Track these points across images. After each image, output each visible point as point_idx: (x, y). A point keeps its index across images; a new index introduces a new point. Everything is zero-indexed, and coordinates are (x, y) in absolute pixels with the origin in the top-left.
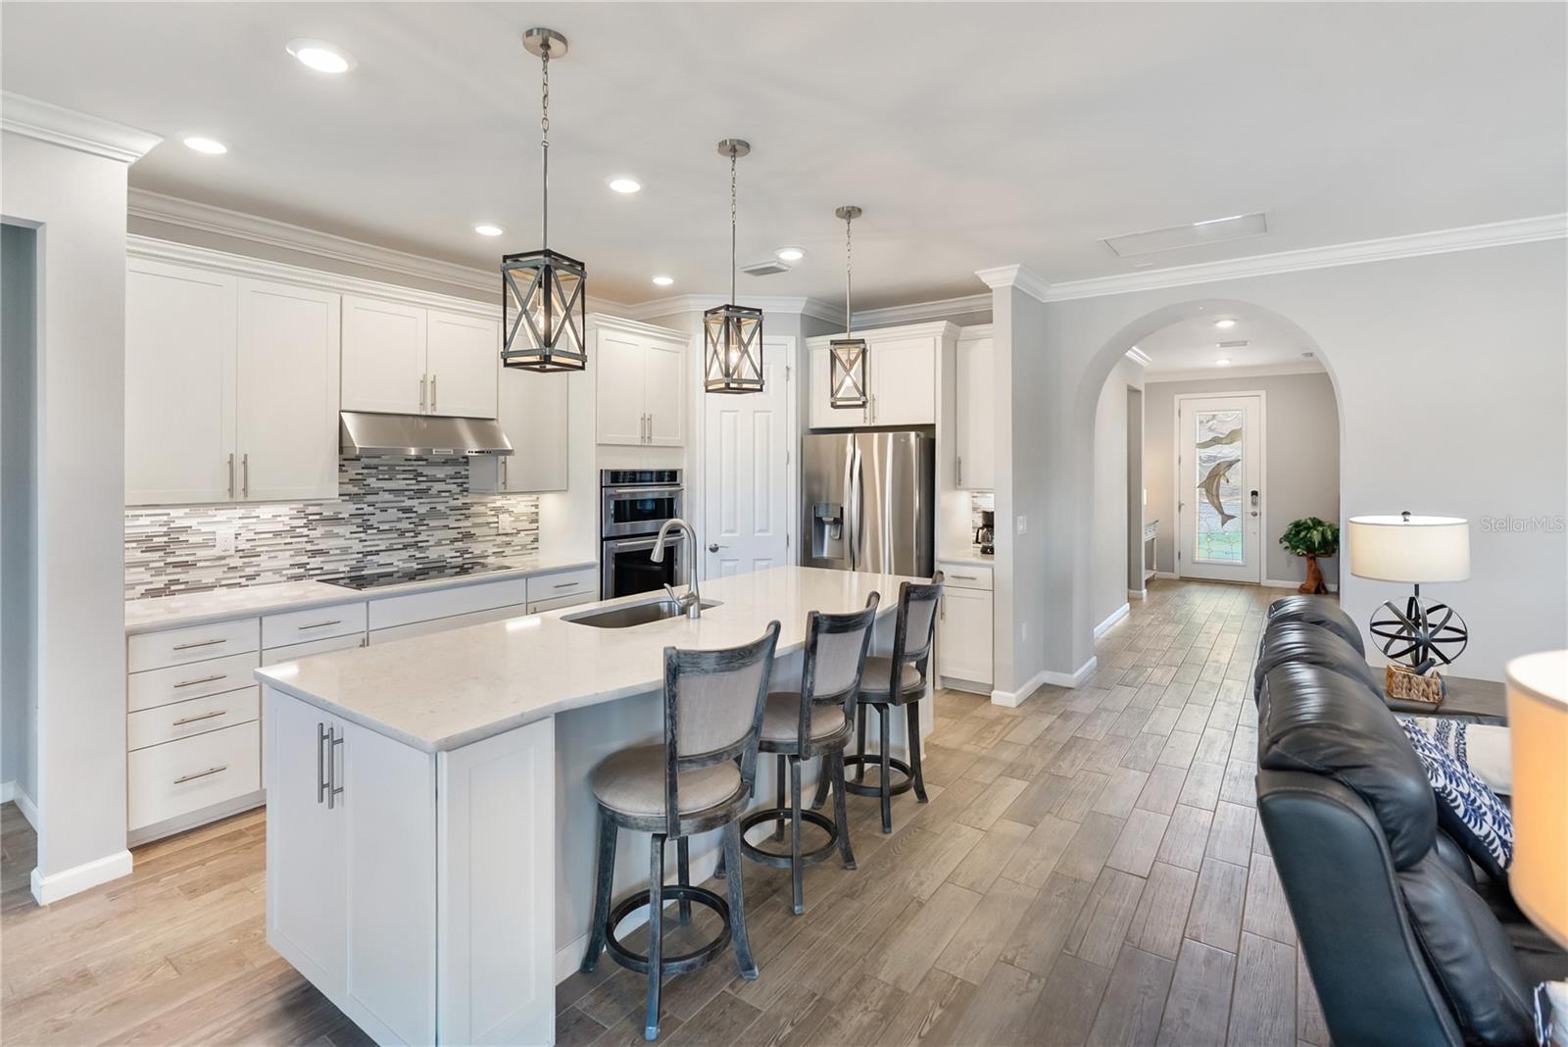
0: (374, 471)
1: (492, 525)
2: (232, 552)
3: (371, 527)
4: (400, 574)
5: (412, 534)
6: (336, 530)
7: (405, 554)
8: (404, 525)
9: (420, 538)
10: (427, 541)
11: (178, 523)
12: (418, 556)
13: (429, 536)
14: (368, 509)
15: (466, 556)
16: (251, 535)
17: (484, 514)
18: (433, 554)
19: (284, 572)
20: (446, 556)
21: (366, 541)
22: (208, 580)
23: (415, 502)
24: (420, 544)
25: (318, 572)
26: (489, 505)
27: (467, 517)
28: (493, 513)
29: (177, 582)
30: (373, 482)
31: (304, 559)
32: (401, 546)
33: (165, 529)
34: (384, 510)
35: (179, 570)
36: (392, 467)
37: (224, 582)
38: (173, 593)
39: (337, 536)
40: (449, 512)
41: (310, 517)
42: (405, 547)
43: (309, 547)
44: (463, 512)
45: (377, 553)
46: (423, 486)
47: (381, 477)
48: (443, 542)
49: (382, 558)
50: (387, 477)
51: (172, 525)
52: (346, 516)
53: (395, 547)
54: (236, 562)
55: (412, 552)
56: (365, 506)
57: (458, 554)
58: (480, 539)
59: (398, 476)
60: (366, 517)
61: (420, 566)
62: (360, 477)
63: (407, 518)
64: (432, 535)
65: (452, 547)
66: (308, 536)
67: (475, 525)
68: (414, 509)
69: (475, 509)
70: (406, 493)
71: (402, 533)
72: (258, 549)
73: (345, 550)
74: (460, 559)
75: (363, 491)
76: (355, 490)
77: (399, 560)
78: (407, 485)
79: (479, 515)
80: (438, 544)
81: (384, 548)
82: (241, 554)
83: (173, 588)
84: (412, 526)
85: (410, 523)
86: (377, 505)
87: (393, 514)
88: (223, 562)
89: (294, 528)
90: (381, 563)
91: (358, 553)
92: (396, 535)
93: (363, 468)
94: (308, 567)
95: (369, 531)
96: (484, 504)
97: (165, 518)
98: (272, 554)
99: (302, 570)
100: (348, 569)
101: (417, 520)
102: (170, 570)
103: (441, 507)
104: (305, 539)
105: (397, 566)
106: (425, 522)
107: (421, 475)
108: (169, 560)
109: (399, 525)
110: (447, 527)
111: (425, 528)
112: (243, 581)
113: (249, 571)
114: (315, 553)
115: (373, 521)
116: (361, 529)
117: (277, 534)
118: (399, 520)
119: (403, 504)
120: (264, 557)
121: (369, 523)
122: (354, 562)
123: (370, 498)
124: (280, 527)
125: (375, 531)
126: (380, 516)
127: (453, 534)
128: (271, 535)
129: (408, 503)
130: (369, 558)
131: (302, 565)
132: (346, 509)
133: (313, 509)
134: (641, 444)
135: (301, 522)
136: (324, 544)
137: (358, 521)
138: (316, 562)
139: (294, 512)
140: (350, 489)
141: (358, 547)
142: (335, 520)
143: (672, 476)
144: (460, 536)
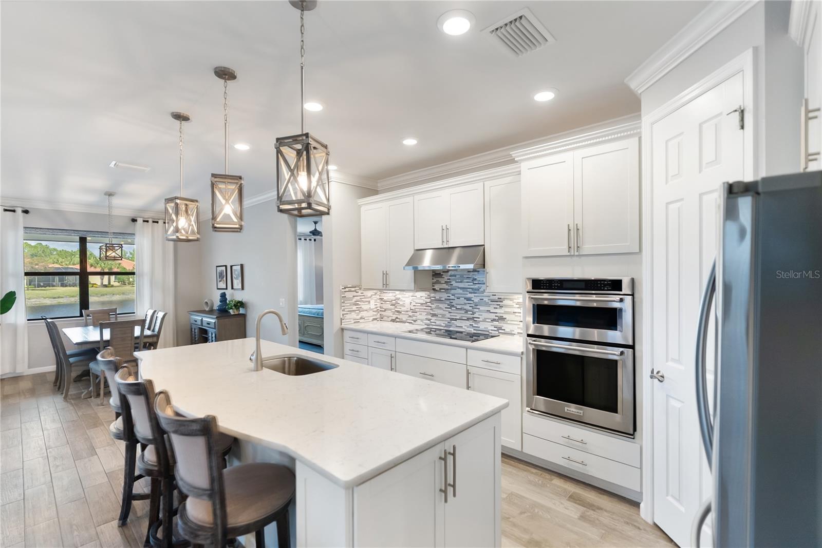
0: (454, 277)
1: (517, 314)
2: (409, 310)
3: (453, 306)
4: (466, 333)
5: (471, 313)
6: (441, 305)
7: (468, 323)
8: (467, 307)
9: (475, 316)
10: (479, 318)
11: (398, 296)
12: (474, 325)
13: (479, 315)
14: (452, 297)
15: (500, 331)
16: (414, 304)
17: (511, 307)
18: (482, 326)
19: (424, 321)
20: (489, 328)
21: (451, 313)
22: (404, 319)
23: (472, 295)
24: (475, 319)
25: (434, 324)
26: (515, 301)
27: (501, 307)
28: (518, 306)
29: (397, 318)
30: (453, 283)
31: (430, 317)
32: (466, 318)
33: (395, 298)
34: (458, 298)
35: (398, 313)
36: (462, 276)
37: (408, 321)
38: (397, 322)
39: (441, 308)
40: (490, 303)
41: (432, 299)
42: (468, 319)
43: (432, 312)
44: (498, 303)
45: (456, 320)
46: (476, 286)
47: (457, 281)
48: (487, 320)
49: (458, 323)
50: (460, 281)
51: (397, 297)
52: (444, 299)
53: (464, 318)
54: (411, 314)
55: (471, 322)
56: (451, 295)
57: (496, 329)
58: (509, 322)
59: (465, 281)
60: (452, 301)
61: (475, 332)
62: (449, 280)
63: (468, 303)
64: (481, 315)
65: (492, 324)
66: (431, 307)
67: (506, 313)
68: (472, 299)
69: (506, 302)
70: (468, 290)
71: (467, 311)
72: (417, 310)
73: (443, 316)
74: (497, 332)
75: (450, 288)
76: (447, 287)
77: (465, 326)
78: (468, 285)
79: (507, 306)
80: (484, 321)
81: (458, 318)
82: (412, 311)
83: (397, 320)
84: (471, 308)
85: (470, 307)
86: (456, 295)
87: (462, 300)
88: (407, 313)
89: (427, 303)
90: (458, 325)
91: (448, 318)
92: (463, 312)
93: (450, 276)
94: (431, 321)
95: (453, 308)
96: (511, 300)
97: (394, 294)
98: (421, 313)
99: (429, 322)
100: (444, 325)
101: (473, 305)
102: (396, 313)
103: (486, 299)
104: (430, 308)
105: (465, 329)
106: (478, 307)
107: (475, 280)
108: (396, 309)
109: (465, 307)
110: (489, 311)
111: (477, 310)
112: (413, 321)
113: (414, 318)
114: (434, 315)
115: (454, 303)
116: (449, 307)
117: (422, 304)
118: (465, 304)
119: (467, 296)
120: (418, 314)
121: (452, 304)
122: (447, 322)
123: (453, 292)
124: (422, 302)
125: (455, 308)
126: (457, 301)
127: (493, 316)
128: (420, 305)
129: (469, 295)
130: (453, 321)
131: (429, 320)
132: (444, 296)
133: (432, 295)
134: (569, 254)
135: (428, 300)
136: (437, 312)
137: (448, 302)
138: (433, 319)
139: (426, 296)
140: (445, 286)
141: (448, 315)
142: (440, 301)
143: (616, 285)
144: (497, 318)
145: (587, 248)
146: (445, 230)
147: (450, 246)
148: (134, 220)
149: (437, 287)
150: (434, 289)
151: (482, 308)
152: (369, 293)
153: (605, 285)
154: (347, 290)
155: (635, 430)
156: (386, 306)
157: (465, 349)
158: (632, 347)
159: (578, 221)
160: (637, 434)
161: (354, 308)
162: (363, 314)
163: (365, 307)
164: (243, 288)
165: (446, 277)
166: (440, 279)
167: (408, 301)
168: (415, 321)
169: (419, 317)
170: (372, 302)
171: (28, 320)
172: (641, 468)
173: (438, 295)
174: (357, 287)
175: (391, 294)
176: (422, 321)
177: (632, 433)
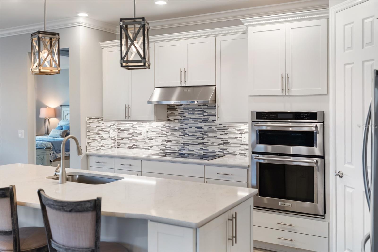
0: (187, 110)
1: (238, 139)
2: (146, 137)
3: (186, 134)
4: (197, 155)
5: (201, 139)
6: (175, 133)
7: (199, 147)
8: (198, 134)
9: (204, 141)
10: (208, 143)
11: (135, 126)
12: (204, 148)
13: (208, 140)
14: (185, 126)
15: (225, 152)
16: (150, 132)
17: (234, 133)
18: (210, 149)
19: (160, 147)
20: (216, 151)
21: (184, 139)
22: (141, 146)
23: (202, 125)
24: (205, 144)
25: (169, 149)
26: (237, 128)
27: (226, 133)
28: (239, 132)
29: (134, 145)
30: (186, 114)
31: (165, 143)
32: (197, 143)
33: (132, 128)
34: (190, 127)
35: (135, 141)
36: (194, 109)
37: (145, 147)
38: (134, 148)
39: (175, 136)
40: (217, 130)
41: (167, 128)
42: (199, 144)
43: (167, 139)
44: (224, 131)
45: (188, 145)
46: (206, 117)
47: (189, 113)
48: (215, 144)
49: (190, 147)
50: (192, 113)
51: (133, 127)
52: (177, 128)
53: (195, 143)
54: (147, 141)
55: (201, 146)
56: (184, 125)
57: (222, 151)
58: (232, 145)
59: (196, 113)
60: (184, 129)
61: (205, 153)
62: (182, 113)
63: (199, 131)
64: (210, 140)
65: (218, 147)
66: (166, 134)
67: (230, 138)
68: (202, 128)
69: (229, 130)
70: (199, 120)
71: (197, 138)
72: (153, 137)
73: (177, 142)
74: (223, 153)
75: (183, 119)
76: (180, 118)
77: (196, 149)
78: (199, 117)
79: (231, 133)
80: (212, 144)
81: (190, 143)
82: (148, 138)
83: (134, 147)
84: (201, 135)
85: (200, 134)
86: (188, 125)
87: (194, 129)
88: (144, 140)
89: (162, 131)
90: (189, 149)
91: (181, 144)
92: (195, 138)
93: (183, 109)
94: (166, 146)
95: (185, 135)
96: (234, 128)
97: (132, 124)
98: (156, 140)
99: (164, 147)
100: (178, 149)
101: (203, 133)
102: (133, 141)
103: (213, 128)
104: (165, 136)
105: (196, 152)
106: (207, 134)
107: (205, 112)
108: (133, 138)
110: (216, 137)
111: (207, 136)
112: (149, 147)
113: (151, 145)
114: (169, 141)
116: (182, 134)
117: (158, 133)
118: (196, 132)
119: (198, 125)
120: (154, 140)
121: (185, 132)
122: (180, 147)
123: (186, 122)
124: (158, 130)
125: (187, 135)
126: (189, 129)
127: (219, 141)
128: (156, 133)
129: (200, 125)
130: (185, 146)
131: (164, 145)
132: (178, 125)
133: (167, 125)
134: (282, 94)
135: (164, 129)
136: (171, 139)
137: (182, 131)
138: (168, 145)
139: (162, 125)
140: (179, 117)
141: (181, 141)
142: (174, 129)
143: (312, 116)
144: (223, 142)
145: (294, 90)
146: (183, 73)
147: (187, 85)
149: (171, 118)
150: (169, 120)
151: (210, 135)
152: (109, 124)
153: (306, 116)
154: (91, 121)
155: (325, 212)
156: (122, 135)
157: (203, 166)
158: (323, 157)
159: (288, 72)
160: (326, 215)
161: (97, 137)
162: (104, 142)
163: (106, 136)
165: (180, 110)
166: (174, 112)
167: (144, 130)
168: (151, 147)
169: (155, 143)
170: (111, 132)
172: (329, 238)
173: (172, 125)
174: (100, 118)
175: (128, 125)
176: (157, 146)
177: (322, 213)
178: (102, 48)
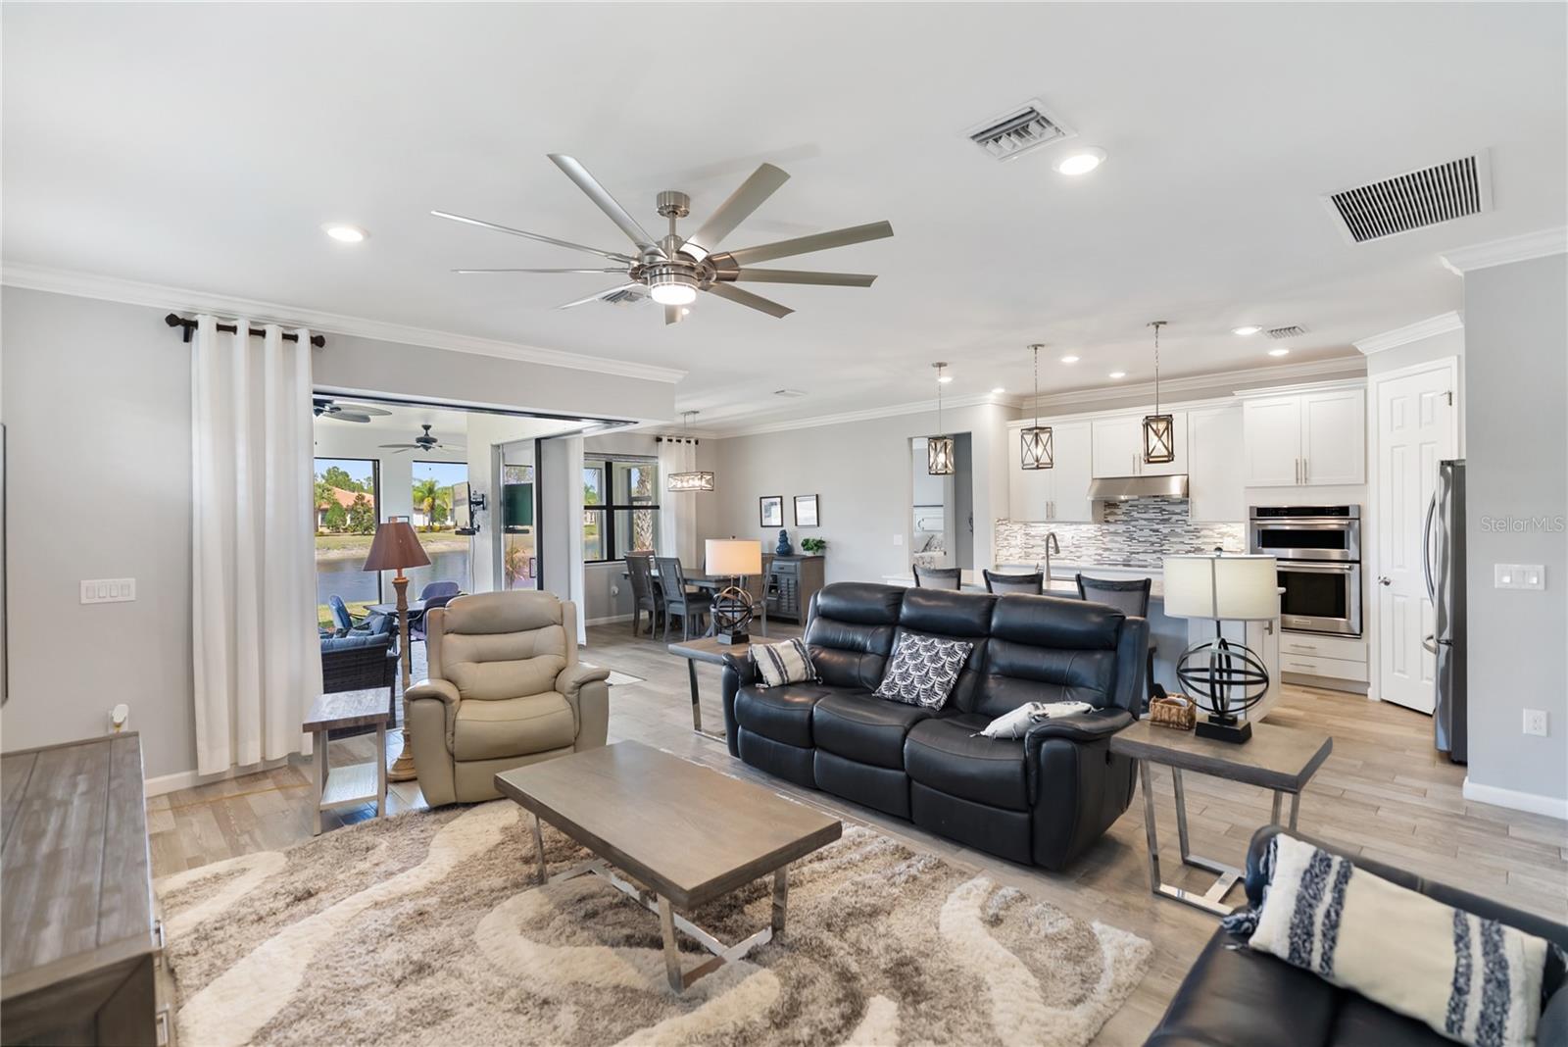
0: (1136, 508)
3: (1134, 539)
6: (1116, 538)
7: (1155, 556)
8: (1154, 539)
9: (1164, 548)
14: (1133, 529)
16: (1079, 538)
17: (1212, 537)
21: (1131, 546)
23: (1160, 527)
27: (1198, 537)
30: (1135, 514)
31: (1101, 552)
34: (1142, 530)
37: (1067, 558)
39: (1116, 542)
40: (1184, 534)
41: (1104, 532)
42: (1155, 552)
43: (1103, 547)
44: (1194, 534)
45: (1138, 553)
46: (1166, 517)
47: (1140, 511)
48: (1180, 552)
49: (1141, 557)
50: (1143, 511)
52: (1120, 532)
53: (1149, 551)
54: (1073, 550)
55: (1159, 555)
56: (1130, 527)
59: (1151, 511)
60: (1132, 533)
62: (1128, 511)
63: (1155, 535)
64: (1172, 547)
67: (1205, 543)
68: (1160, 531)
69: (1204, 532)
70: (1155, 521)
71: (1153, 544)
72: (1081, 545)
73: (1120, 550)
75: (1129, 519)
76: (1126, 518)
77: (1150, 559)
78: (1155, 516)
79: (1205, 537)
80: (1177, 552)
81: (1141, 551)
82: (1074, 546)
84: (1159, 540)
86: (1138, 527)
87: (1147, 532)
88: (1067, 549)
89: (1096, 536)
90: (1140, 559)
91: (1127, 552)
92: (1149, 545)
94: (1102, 556)
95: (1133, 541)
97: (1047, 528)
98: (1087, 548)
99: (1099, 557)
100: (1121, 560)
101: (1161, 537)
103: (1178, 530)
104: (1101, 542)
105: (1150, 563)
106: (1168, 539)
107: (1165, 510)
109: (1151, 539)
110: (1183, 542)
111: (1168, 542)
112: (1074, 558)
113: (1078, 554)
114: (1106, 550)
115: (1135, 535)
116: (1128, 540)
117: (1089, 538)
118: (1151, 536)
119: (1153, 527)
121: (1133, 537)
123: (1133, 523)
124: (1090, 535)
125: (1136, 541)
126: (1139, 533)
127: (1188, 548)
128: (1086, 539)
129: (1156, 527)
131: (1100, 555)
132: (1121, 528)
133: (1105, 527)
134: (1296, 485)
135: (1099, 534)
136: (1110, 546)
137: (1127, 535)
138: (1106, 554)
139: (1097, 529)
140: (1123, 517)
141: (1128, 549)
142: (1115, 533)
143: (1343, 511)
145: (1315, 480)
146: (1138, 459)
147: (1143, 475)
148: (659, 440)
149: (1110, 518)
150: (1107, 522)
151: (1172, 540)
152: (1016, 527)
153: (1333, 511)
155: (1361, 631)
156: (1032, 542)
158: (1359, 562)
159: (1305, 456)
160: (1363, 634)
161: (1005, 543)
162: (1012, 550)
163: (1013, 543)
164: (818, 525)
165: (1124, 508)
166: (1116, 511)
167: (1068, 536)
168: (1079, 557)
169: (1085, 552)
170: (1019, 537)
171: (586, 562)
172: (1368, 662)
173: (1112, 528)
174: (1008, 519)
175: (1042, 528)
177: (1358, 632)
178: (1009, 429)
